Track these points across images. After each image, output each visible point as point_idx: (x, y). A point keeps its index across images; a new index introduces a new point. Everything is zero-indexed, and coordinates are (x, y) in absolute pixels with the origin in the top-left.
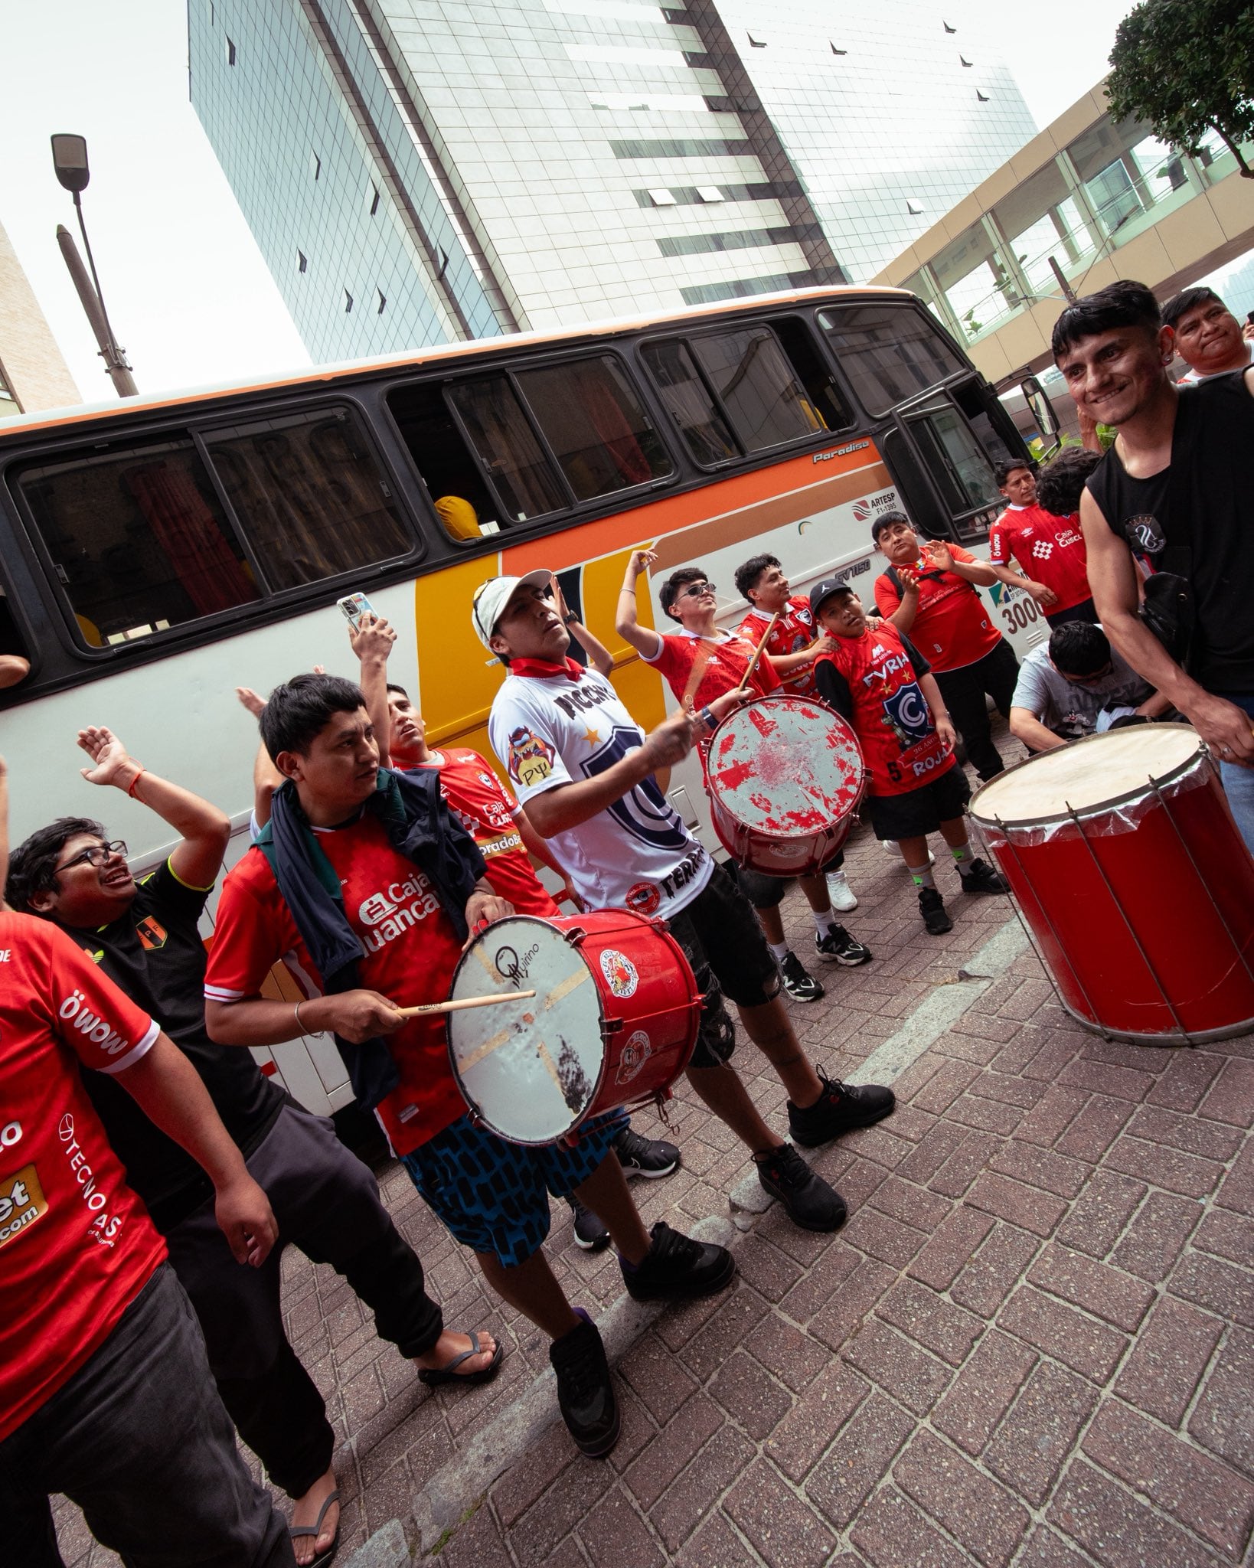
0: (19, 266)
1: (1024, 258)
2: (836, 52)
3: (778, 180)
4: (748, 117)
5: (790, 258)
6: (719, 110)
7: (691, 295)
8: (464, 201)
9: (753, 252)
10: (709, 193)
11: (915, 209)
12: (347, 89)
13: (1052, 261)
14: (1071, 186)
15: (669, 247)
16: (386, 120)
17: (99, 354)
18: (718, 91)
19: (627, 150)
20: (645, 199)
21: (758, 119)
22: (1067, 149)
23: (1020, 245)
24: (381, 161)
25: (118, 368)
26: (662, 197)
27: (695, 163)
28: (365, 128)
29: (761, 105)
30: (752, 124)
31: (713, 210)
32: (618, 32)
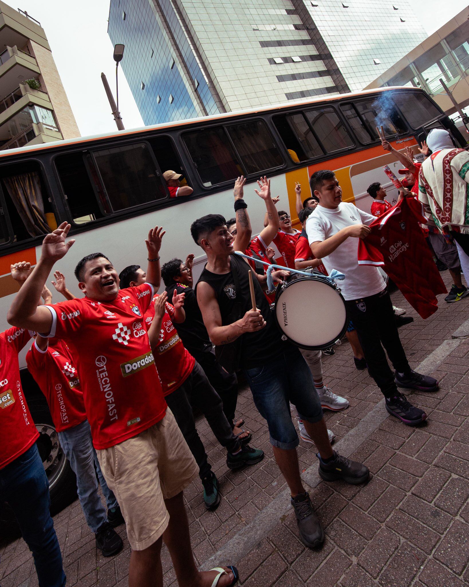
0: (63, 88)
1: (427, 79)
2: (344, 7)
3: (322, 53)
4: (311, 31)
5: (328, 82)
6: (300, 29)
7: (290, 96)
8: (206, 64)
9: (313, 80)
10: (296, 59)
11: (377, 63)
12: (166, 27)
13: (441, 80)
14: (447, 52)
15: (281, 78)
16: (179, 37)
17: (112, 114)
18: (299, 22)
19: (264, 44)
20: (272, 61)
21: (315, 32)
22: (445, 39)
23: (425, 74)
24: (176, 50)
25: (118, 118)
26: (278, 60)
27: (291, 48)
28: (172, 40)
29: (316, 27)
30: (312, 34)
31: (298, 65)
32: (263, 4)
